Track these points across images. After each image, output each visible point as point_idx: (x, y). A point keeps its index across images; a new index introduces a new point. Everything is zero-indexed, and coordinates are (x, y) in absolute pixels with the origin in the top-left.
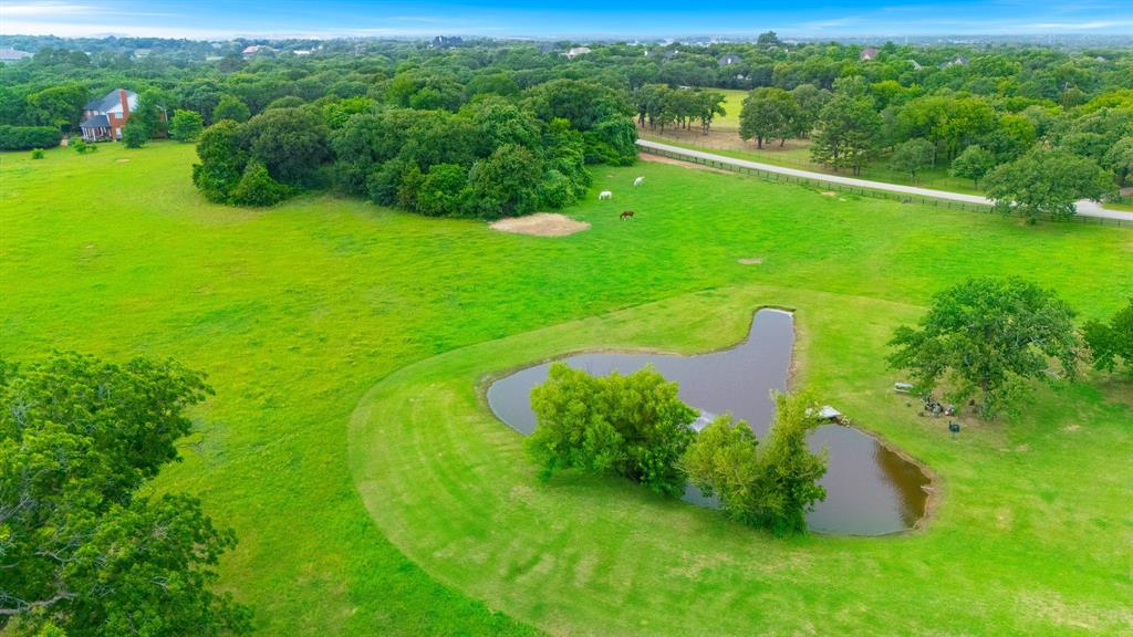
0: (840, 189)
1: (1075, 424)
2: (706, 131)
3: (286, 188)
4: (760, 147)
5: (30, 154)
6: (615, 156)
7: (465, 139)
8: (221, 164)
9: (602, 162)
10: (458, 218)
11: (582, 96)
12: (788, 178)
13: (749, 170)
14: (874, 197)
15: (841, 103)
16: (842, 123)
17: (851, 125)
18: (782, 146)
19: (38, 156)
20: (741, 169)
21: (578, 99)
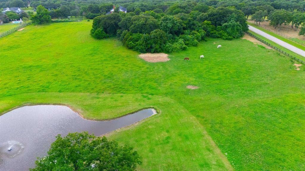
3: (108, 35)
6: (225, 36)
9: (218, 37)
11: (224, 13)
20: (275, 47)
21: (221, 14)
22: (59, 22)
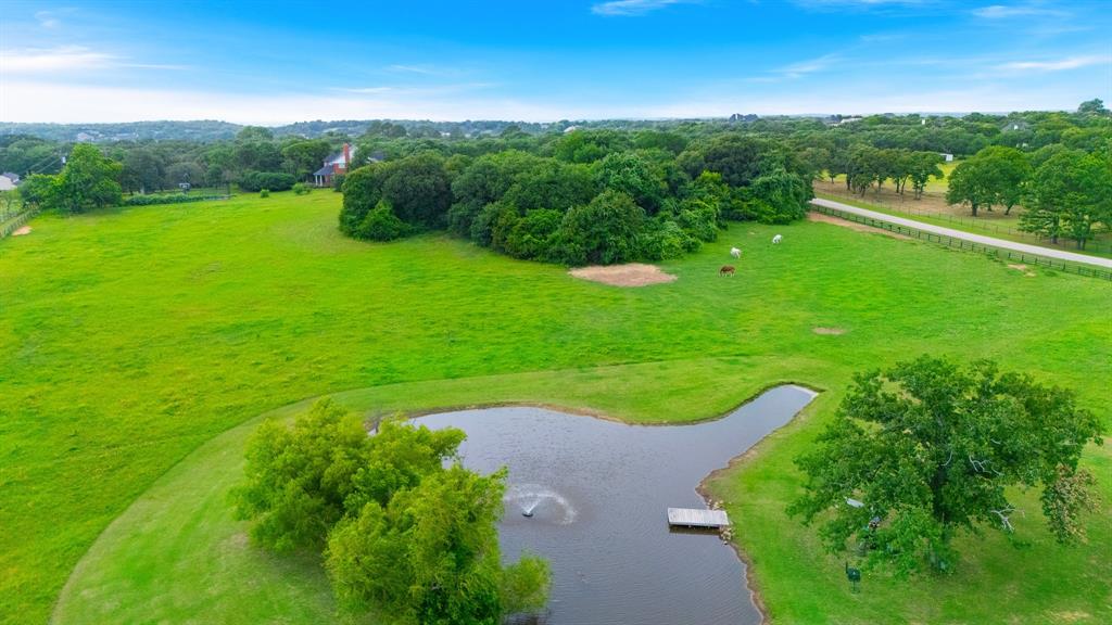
0: (1036, 262)
1: (1085, 609)
2: (918, 196)
3: (409, 226)
4: (974, 213)
5: (258, 195)
6: (770, 214)
7: (571, 185)
8: (356, 202)
9: (751, 219)
10: (543, 262)
11: (746, 150)
12: (973, 246)
13: (930, 235)
14: (1079, 273)
15: (1064, 160)
16: (1060, 183)
17: (1072, 185)
18: (1007, 214)
19: (264, 196)
20: (920, 234)
21: (740, 154)
22: (150, 203)
